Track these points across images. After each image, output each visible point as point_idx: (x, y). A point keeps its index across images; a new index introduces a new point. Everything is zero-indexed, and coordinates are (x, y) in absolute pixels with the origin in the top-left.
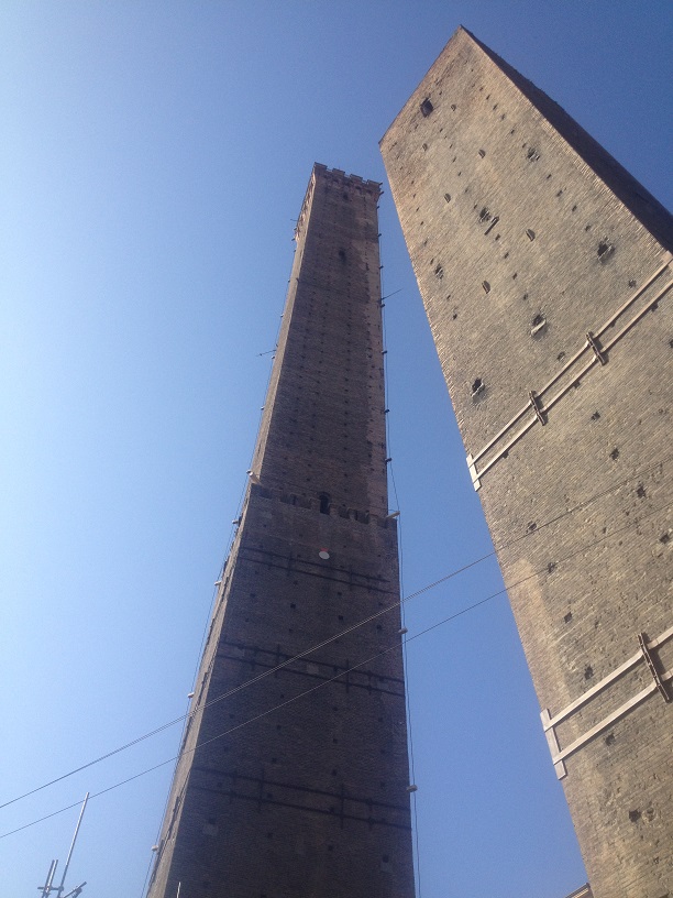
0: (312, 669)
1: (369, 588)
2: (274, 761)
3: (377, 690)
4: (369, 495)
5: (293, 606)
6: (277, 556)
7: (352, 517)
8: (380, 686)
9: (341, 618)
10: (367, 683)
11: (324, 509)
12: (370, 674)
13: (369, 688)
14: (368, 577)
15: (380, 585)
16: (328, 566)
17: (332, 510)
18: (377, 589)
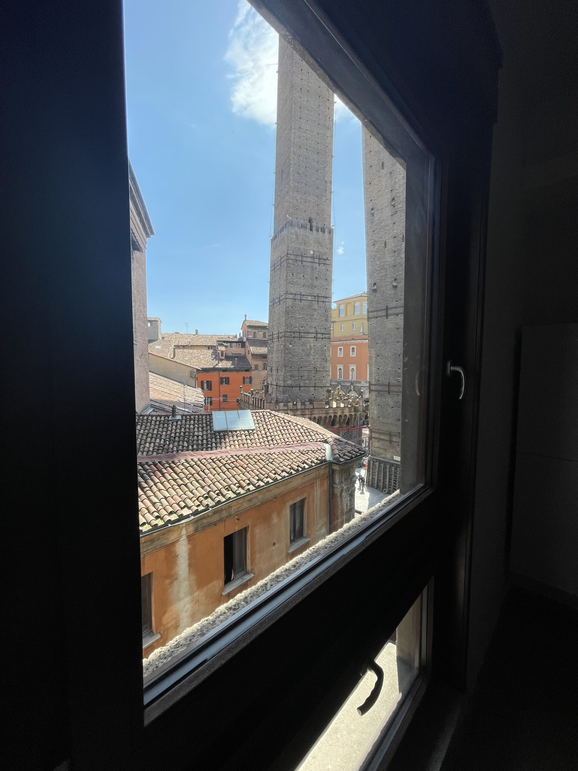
0: (309, 298)
1: (324, 264)
2: (302, 327)
3: (325, 302)
4: (325, 216)
5: (304, 276)
6: (298, 255)
7: (320, 230)
8: (326, 300)
9: (316, 278)
10: (323, 300)
11: (311, 230)
12: (323, 297)
13: (323, 302)
14: (324, 259)
15: (328, 262)
16: (313, 257)
17: (314, 228)
18: (326, 264)
